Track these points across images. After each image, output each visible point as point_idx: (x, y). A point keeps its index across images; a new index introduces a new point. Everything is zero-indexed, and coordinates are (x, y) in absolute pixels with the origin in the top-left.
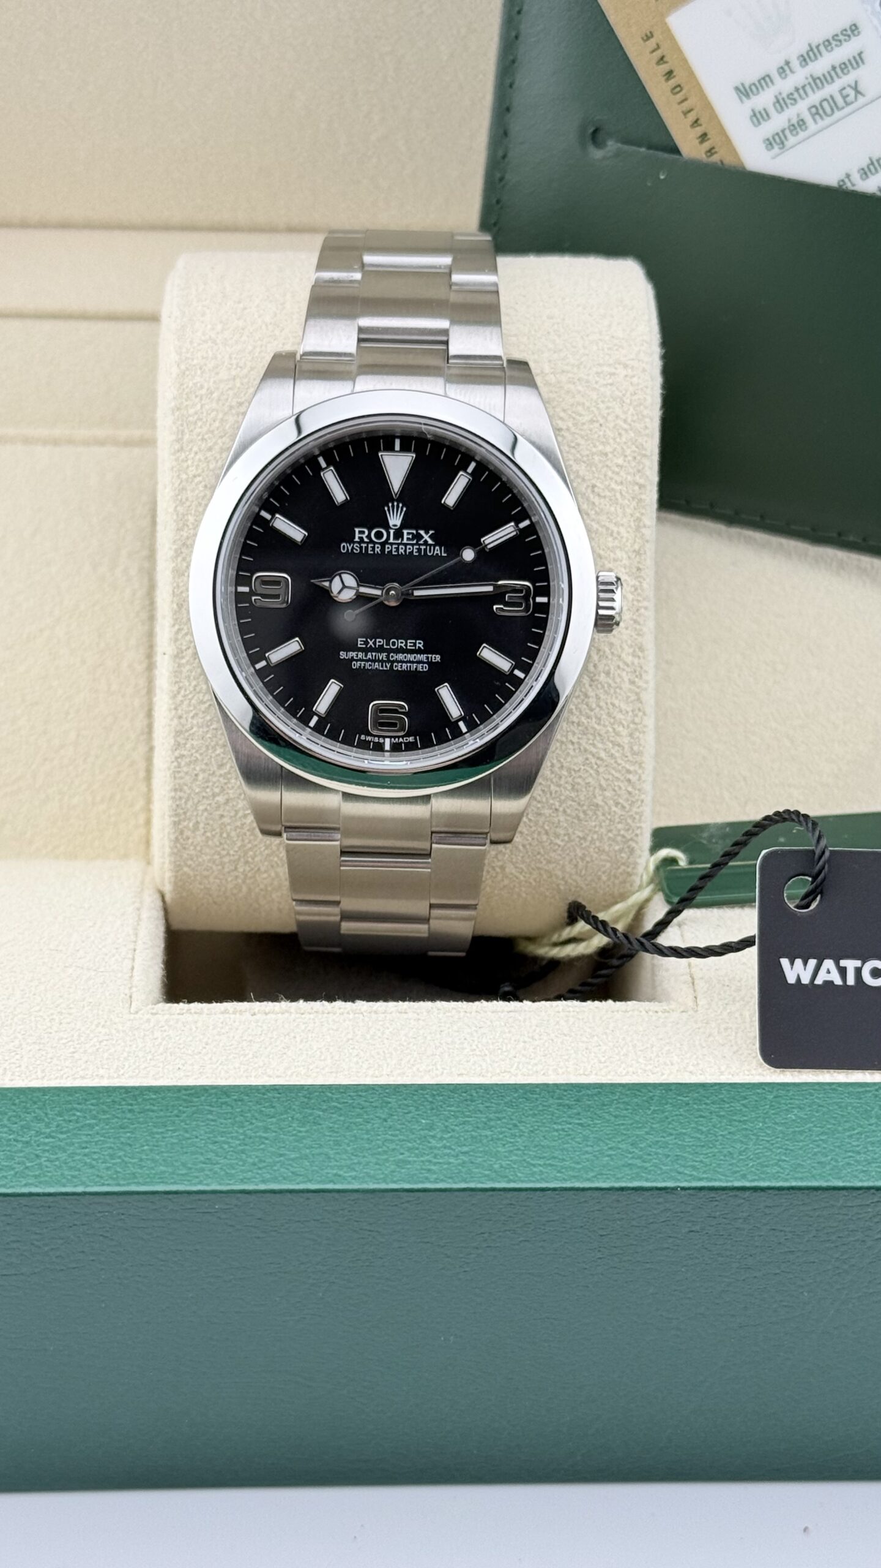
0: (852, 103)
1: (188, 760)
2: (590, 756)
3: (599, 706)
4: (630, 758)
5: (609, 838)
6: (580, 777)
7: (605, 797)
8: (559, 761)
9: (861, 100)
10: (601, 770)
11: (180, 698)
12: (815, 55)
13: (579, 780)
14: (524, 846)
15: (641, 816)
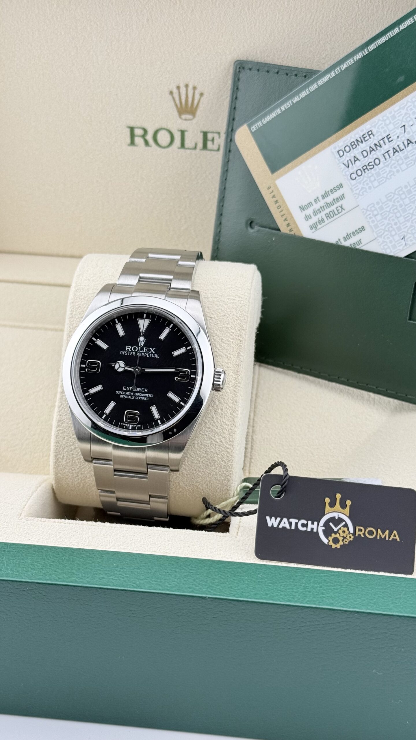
0: (340, 213)
1: (62, 431)
2: (213, 441)
3: (217, 422)
4: (229, 443)
5: (220, 474)
6: (209, 449)
7: (218, 457)
8: (201, 442)
9: (344, 212)
10: (217, 446)
11: (61, 408)
12: (327, 195)
13: (208, 450)
14: (187, 475)
15: (232, 467)
